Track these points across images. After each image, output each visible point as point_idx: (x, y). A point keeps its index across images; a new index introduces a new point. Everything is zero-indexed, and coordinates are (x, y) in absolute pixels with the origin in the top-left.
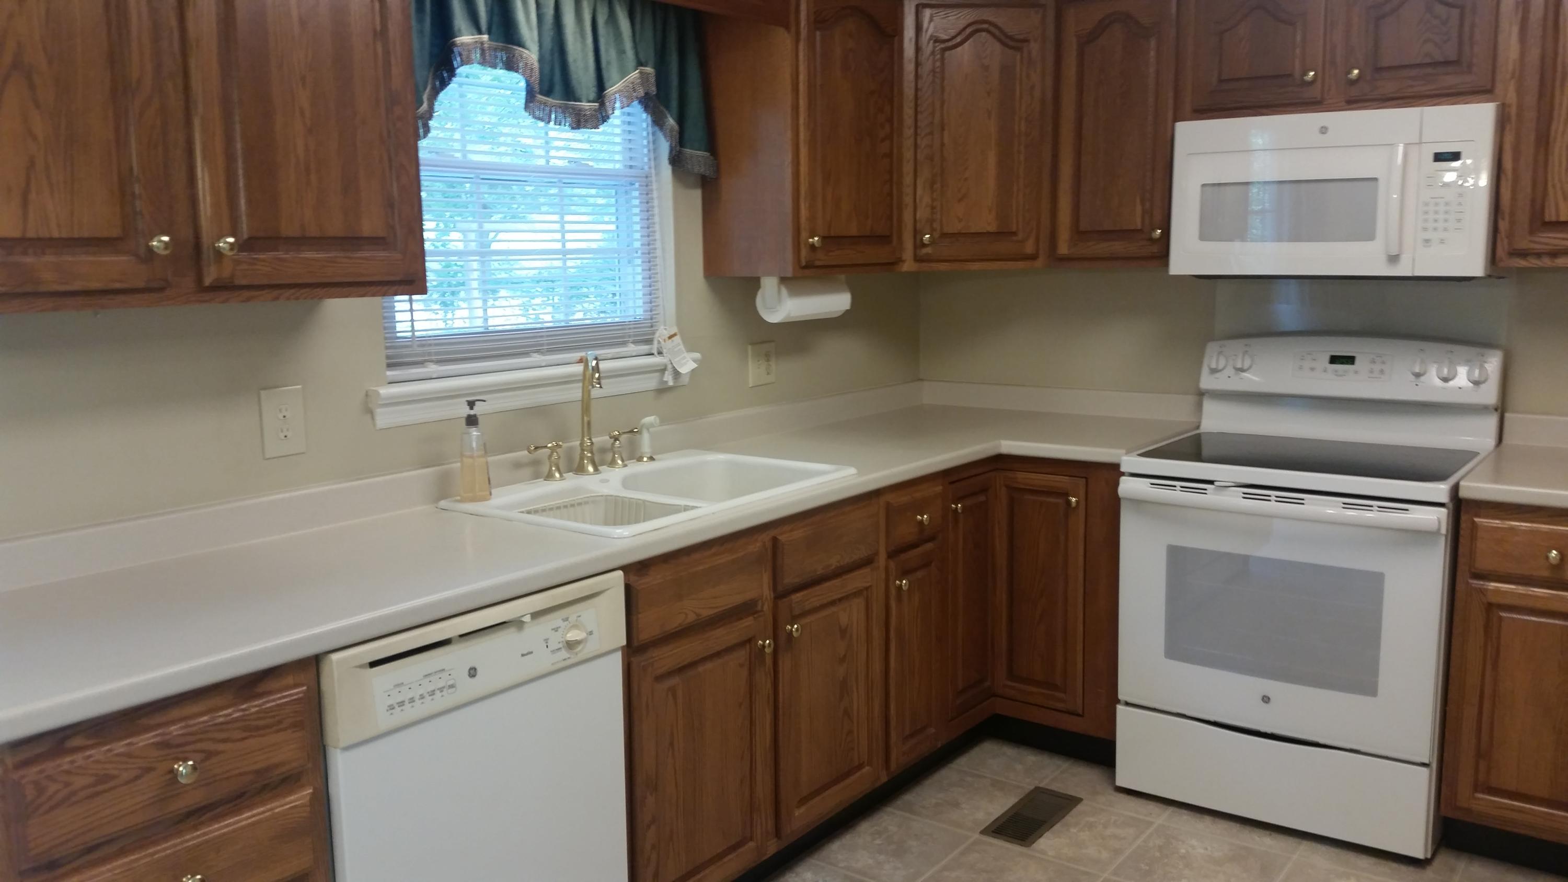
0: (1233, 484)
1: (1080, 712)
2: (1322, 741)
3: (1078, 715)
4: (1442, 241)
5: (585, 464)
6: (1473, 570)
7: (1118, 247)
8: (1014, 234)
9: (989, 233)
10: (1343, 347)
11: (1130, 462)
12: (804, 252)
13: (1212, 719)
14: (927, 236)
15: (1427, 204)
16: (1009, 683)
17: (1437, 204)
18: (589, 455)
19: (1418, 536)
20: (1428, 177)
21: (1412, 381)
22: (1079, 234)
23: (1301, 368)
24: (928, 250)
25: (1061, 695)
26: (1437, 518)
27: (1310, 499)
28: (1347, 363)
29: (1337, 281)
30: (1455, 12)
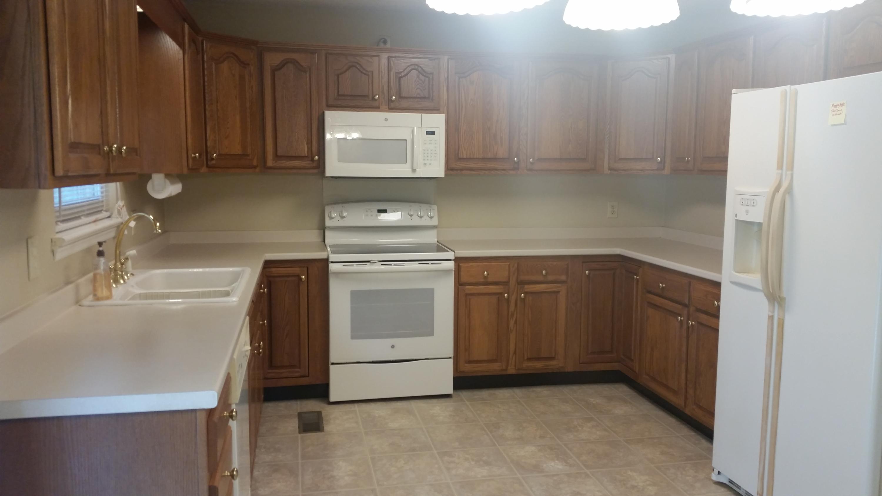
0: (377, 261)
1: (307, 375)
2: (414, 358)
3: (307, 377)
4: (430, 164)
5: (119, 279)
6: (460, 283)
7: (296, 163)
8: (248, 155)
9: (238, 155)
10: (382, 207)
11: (333, 257)
12: (190, 161)
13: (371, 360)
14: (215, 155)
15: (424, 150)
16: (270, 371)
17: (428, 150)
18: (120, 273)
19: (446, 272)
20: (425, 140)
21: (409, 218)
22: (277, 156)
23: (367, 215)
24: (214, 162)
25: (298, 370)
26: (451, 265)
27: (406, 263)
28: (384, 212)
29: (374, 179)
30: (427, 79)
